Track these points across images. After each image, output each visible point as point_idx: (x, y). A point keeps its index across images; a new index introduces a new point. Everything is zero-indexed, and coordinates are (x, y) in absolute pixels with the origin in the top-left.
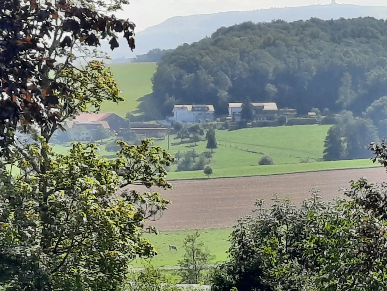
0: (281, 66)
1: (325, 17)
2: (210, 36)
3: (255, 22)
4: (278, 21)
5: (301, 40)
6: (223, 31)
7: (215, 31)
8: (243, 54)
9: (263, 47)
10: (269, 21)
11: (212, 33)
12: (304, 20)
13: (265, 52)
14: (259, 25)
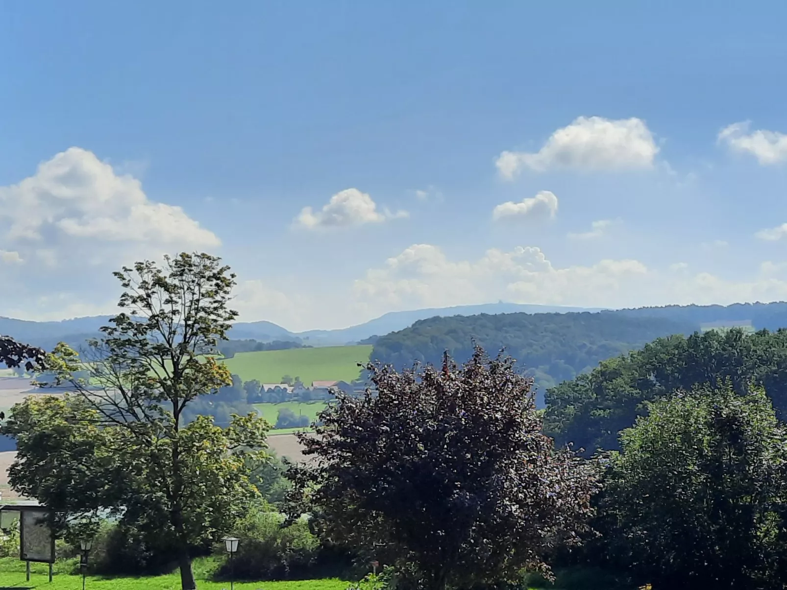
0: (459, 346)
1: (491, 313)
2: (410, 326)
3: (442, 316)
4: (458, 316)
5: (474, 329)
6: (419, 323)
7: (414, 322)
8: (433, 339)
9: (447, 333)
10: (452, 315)
11: (412, 324)
12: (476, 315)
13: (448, 337)
14: (445, 318)
